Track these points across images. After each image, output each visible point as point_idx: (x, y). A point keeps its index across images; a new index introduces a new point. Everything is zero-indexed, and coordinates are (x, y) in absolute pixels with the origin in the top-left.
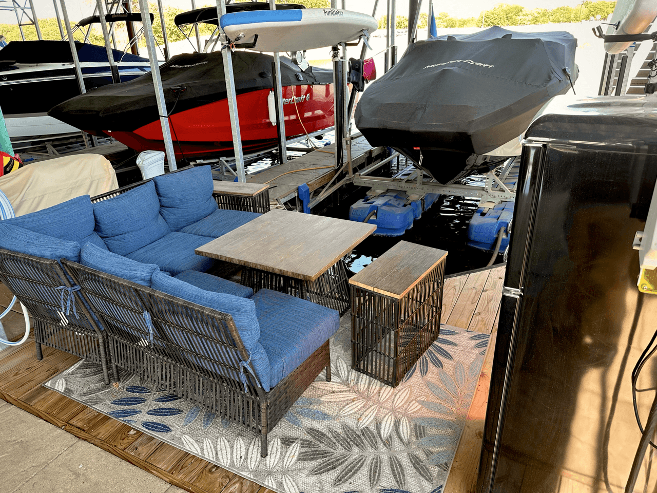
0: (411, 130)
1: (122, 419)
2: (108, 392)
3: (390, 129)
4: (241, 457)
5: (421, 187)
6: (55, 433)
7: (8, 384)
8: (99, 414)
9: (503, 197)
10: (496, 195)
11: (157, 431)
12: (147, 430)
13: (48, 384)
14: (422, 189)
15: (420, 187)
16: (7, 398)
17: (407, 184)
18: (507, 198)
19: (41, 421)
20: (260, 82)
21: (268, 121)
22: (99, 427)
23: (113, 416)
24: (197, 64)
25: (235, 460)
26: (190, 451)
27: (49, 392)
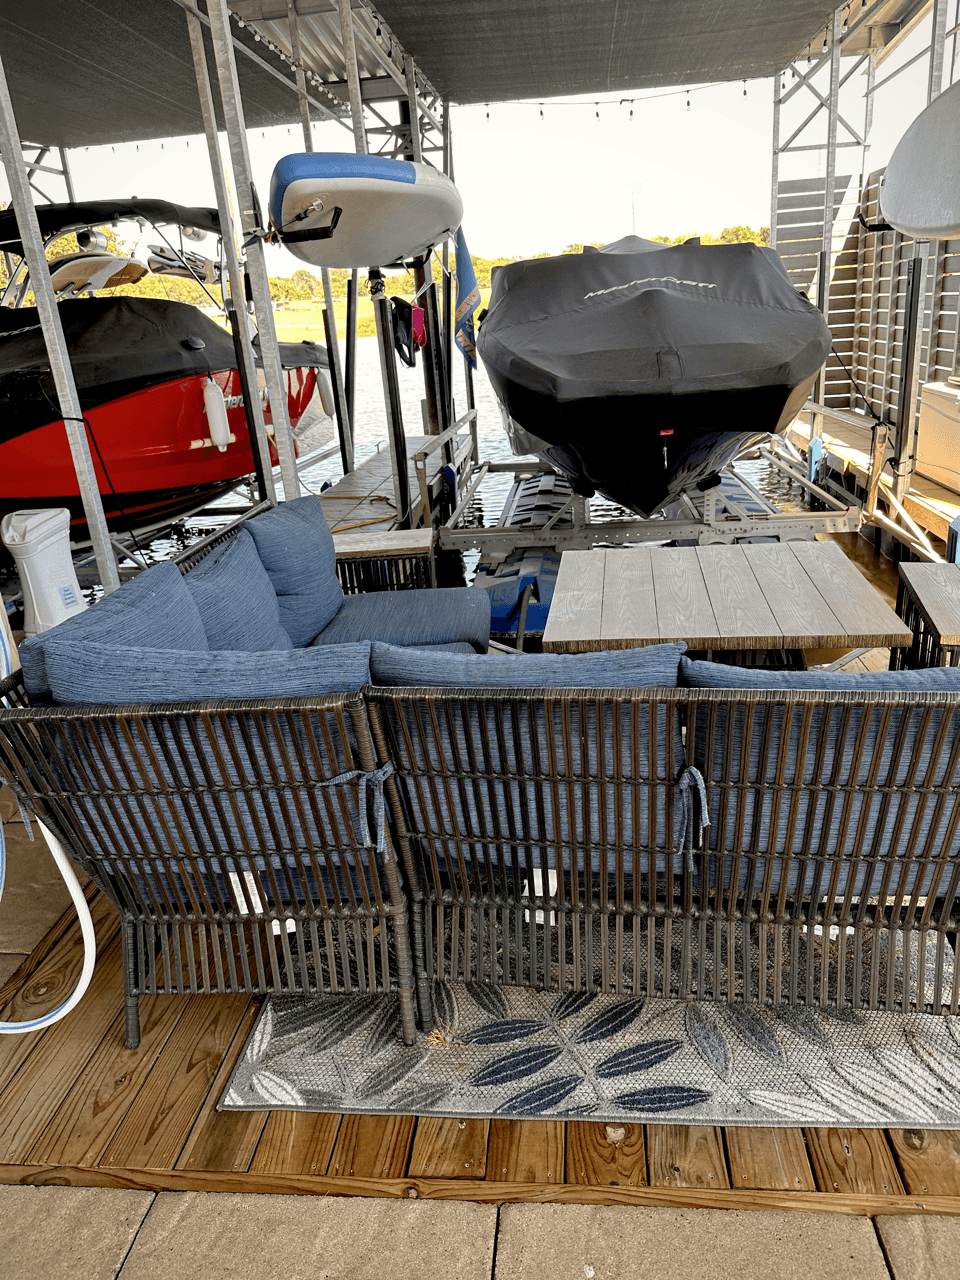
0: (674, 391)
1: (549, 1112)
2: (430, 1062)
3: (623, 397)
4: (939, 1090)
5: (583, 534)
6: (411, 1217)
7: (100, 1141)
8: (472, 1123)
9: (738, 530)
10: (726, 529)
11: (676, 1107)
12: (651, 1115)
13: (233, 1099)
14: (586, 538)
15: (581, 534)
16: (139, 1178)
17: (554, 531)
18: (745, 531)
19: (325, 1201)
20: (187, 360)
21: (208, 443)
22: (514, 1155)
23: (520, 1114)
24: (27, 329)
25: (933, 1101)
26: (813, 1122)
27: (257, 1121)
